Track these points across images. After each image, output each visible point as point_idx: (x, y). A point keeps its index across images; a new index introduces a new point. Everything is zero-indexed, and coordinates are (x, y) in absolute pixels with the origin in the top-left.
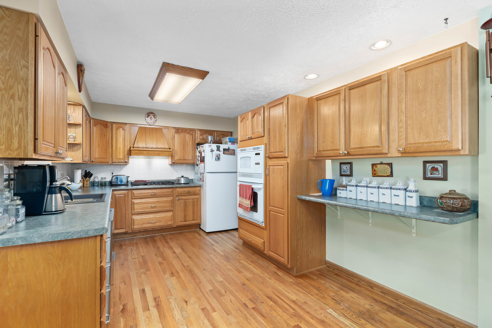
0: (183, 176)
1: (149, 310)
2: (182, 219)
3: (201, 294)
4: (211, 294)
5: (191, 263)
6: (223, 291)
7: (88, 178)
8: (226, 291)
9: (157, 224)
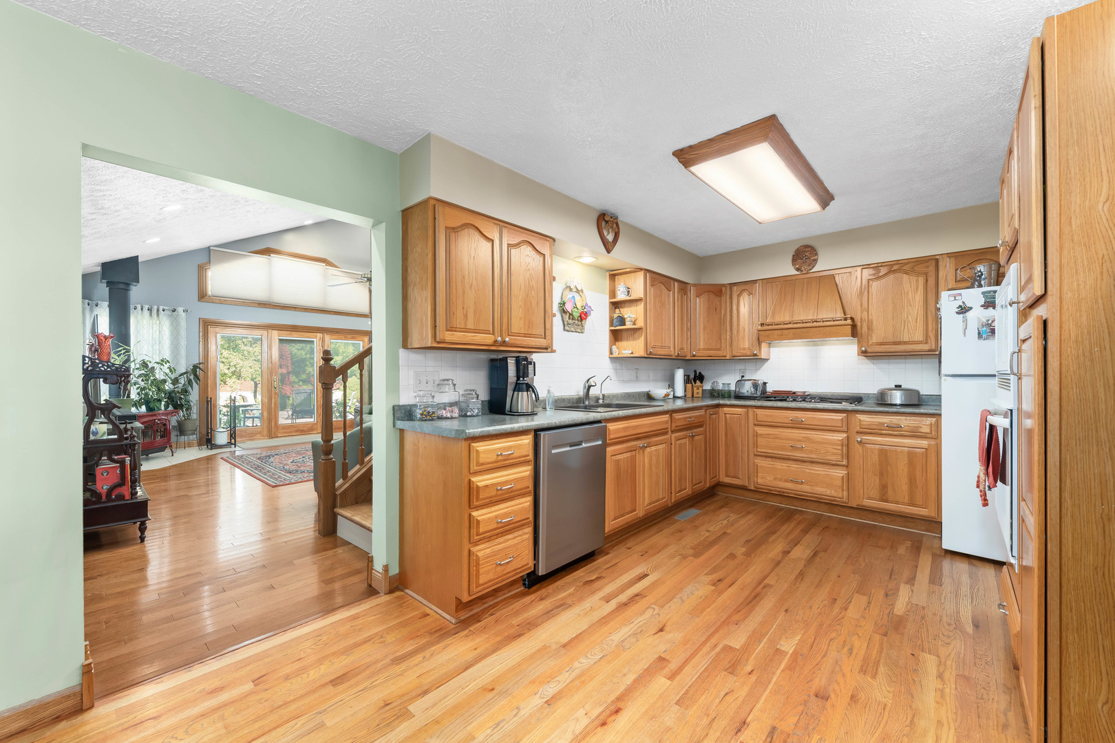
0: (900, 386)
1: (607, 602)
2: (875, 493)
3: (703, 639)
4: (718, 655)
5: (786, 585)
6: (749, 668)
7: (698, 383)
8: (754, 672)
9: (806, 488)
